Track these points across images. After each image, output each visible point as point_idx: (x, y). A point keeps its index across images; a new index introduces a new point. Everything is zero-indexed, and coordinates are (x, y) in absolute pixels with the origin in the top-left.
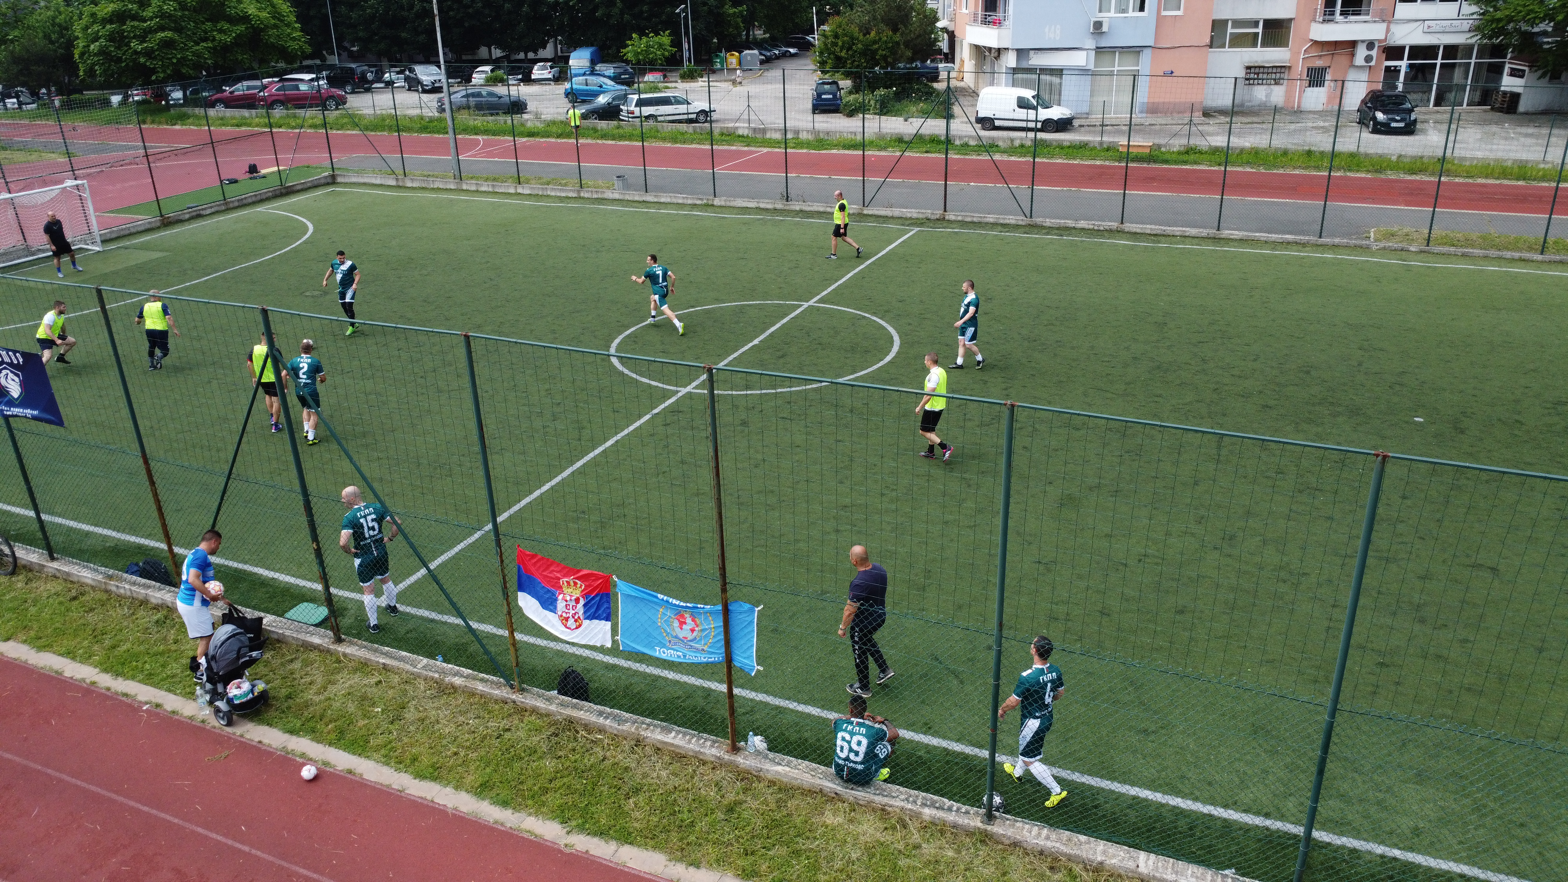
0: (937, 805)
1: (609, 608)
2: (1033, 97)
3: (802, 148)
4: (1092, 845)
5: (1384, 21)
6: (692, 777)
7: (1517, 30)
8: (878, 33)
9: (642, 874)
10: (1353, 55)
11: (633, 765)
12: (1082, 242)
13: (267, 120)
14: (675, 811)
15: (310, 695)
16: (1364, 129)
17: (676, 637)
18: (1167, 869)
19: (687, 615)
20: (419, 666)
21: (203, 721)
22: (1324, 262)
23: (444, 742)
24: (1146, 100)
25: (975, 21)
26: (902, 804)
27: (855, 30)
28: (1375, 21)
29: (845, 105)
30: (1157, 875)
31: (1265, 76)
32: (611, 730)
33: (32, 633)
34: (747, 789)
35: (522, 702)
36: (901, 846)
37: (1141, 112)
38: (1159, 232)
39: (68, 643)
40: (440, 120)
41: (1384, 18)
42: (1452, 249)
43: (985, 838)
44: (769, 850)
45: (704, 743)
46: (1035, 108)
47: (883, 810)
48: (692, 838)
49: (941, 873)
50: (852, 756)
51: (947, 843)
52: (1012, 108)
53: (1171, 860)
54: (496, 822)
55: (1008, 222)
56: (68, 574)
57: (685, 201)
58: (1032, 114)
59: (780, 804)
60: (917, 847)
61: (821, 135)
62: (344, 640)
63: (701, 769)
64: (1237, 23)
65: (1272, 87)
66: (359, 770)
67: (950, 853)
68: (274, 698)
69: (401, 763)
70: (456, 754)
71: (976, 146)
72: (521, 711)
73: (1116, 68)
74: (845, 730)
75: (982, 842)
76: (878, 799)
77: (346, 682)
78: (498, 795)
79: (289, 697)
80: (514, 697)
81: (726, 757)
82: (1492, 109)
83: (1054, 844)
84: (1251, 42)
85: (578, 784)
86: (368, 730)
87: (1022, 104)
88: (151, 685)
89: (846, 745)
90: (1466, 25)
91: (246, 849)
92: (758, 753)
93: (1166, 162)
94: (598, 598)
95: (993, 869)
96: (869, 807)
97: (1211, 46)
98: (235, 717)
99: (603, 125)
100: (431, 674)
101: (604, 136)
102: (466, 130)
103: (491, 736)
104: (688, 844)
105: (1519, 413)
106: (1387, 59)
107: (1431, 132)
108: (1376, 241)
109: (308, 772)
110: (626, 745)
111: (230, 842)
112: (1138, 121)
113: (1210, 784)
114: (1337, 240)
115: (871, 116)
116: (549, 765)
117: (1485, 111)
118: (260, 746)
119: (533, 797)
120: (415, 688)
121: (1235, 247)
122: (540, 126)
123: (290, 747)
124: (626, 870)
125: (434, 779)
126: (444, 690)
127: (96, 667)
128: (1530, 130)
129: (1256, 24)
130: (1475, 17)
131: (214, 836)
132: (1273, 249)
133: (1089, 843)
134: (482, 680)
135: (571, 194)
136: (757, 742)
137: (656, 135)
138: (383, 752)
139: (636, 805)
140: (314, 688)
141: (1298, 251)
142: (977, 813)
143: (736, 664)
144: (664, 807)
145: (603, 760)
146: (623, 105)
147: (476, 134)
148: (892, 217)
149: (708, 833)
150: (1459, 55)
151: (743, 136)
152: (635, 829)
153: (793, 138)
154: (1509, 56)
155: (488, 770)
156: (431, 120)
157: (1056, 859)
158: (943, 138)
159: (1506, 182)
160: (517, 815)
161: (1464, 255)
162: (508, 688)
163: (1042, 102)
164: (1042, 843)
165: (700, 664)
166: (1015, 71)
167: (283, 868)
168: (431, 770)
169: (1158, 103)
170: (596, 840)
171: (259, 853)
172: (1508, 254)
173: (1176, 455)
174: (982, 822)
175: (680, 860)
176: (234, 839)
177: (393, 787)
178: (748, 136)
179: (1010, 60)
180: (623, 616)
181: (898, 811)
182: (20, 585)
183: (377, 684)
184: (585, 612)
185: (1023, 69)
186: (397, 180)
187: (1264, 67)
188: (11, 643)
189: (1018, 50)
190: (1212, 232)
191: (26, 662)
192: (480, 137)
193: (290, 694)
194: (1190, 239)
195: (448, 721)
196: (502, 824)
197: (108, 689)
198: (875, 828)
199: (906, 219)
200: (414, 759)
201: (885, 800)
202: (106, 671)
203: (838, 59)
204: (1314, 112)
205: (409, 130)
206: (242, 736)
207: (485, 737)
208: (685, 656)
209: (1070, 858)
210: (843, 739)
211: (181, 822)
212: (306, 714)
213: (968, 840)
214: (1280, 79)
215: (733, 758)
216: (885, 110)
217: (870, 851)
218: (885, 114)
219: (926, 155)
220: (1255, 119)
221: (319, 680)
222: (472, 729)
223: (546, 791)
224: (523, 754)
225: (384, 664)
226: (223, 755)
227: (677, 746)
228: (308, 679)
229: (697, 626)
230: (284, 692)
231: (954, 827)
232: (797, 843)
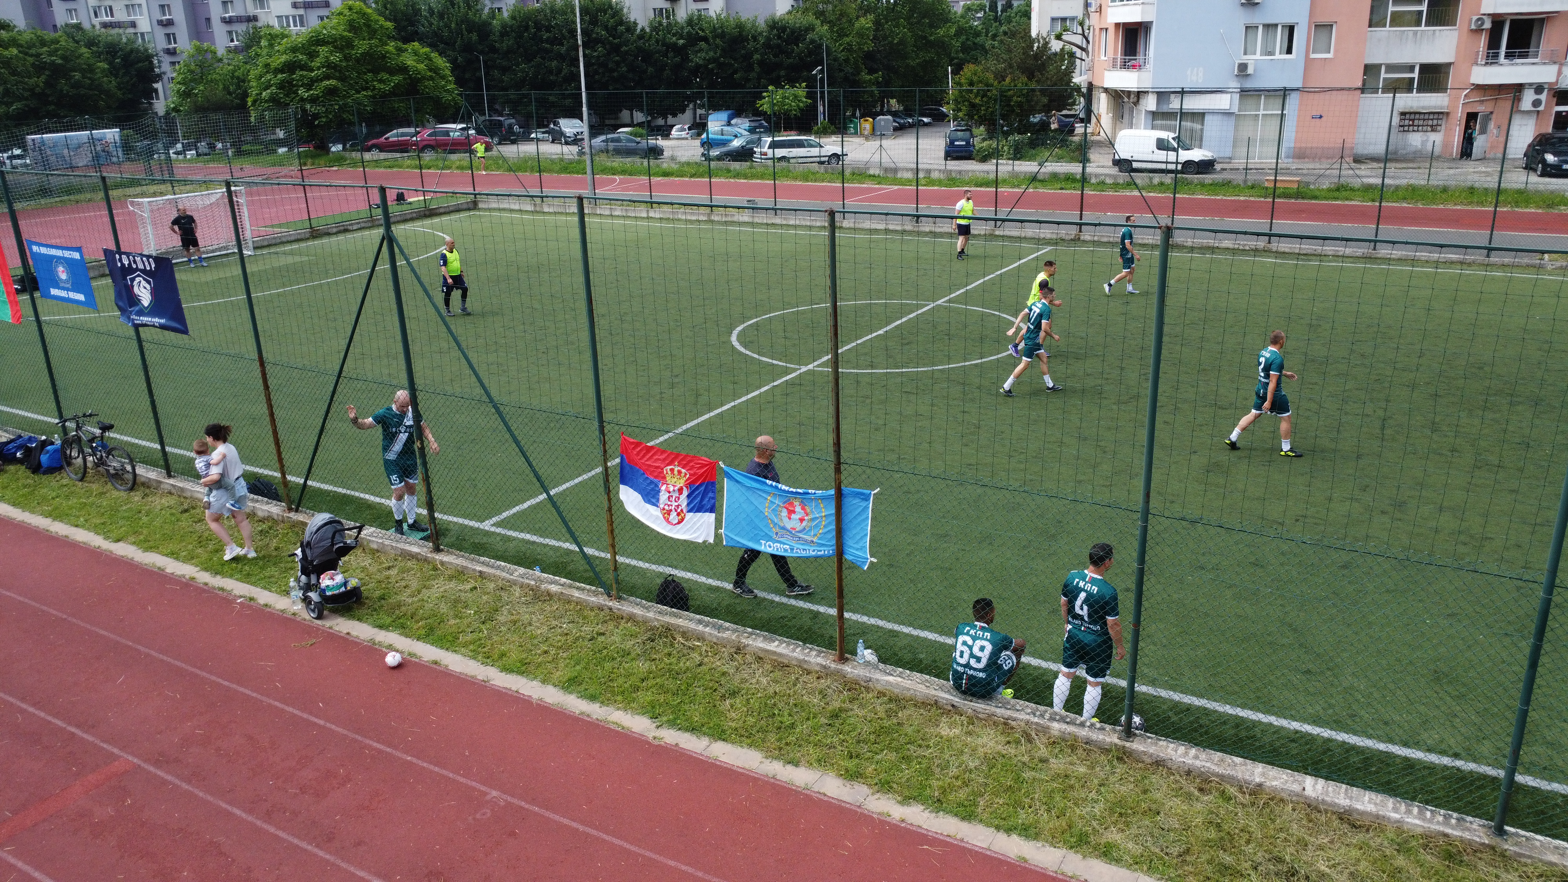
0: (1068, 720)
1: (713, 498)
2: (1173, 139)
3: (933, 185)
4: (1249, 767)
5: (1555, 63)
6: (795, 685)
8: (1013, 80)
9: (735, 768)
10: (1519, 99)
11: (732, 671)
12: (1225, 259)
13: (418, 162)
14: (774, 714)
15: (404, 597)
16: (1531, 173)
17: (784, 528)
18: (1339, 794)
19: (797, 503)
20: (516, 574)
21: (294, 614)
22: (1490, 279)
23: (536, 642)
24: (1292, 145)
25: (1114, 66)
26: (1028, 717)
27: (990, 76)
28: (1545, 63)
29: (978, 151)
30: (1328, 799)
31: (1421, 122)
32: (710, 638)
33: (142, 537)
34: (854, 699)
35: (619, 609)
36: (1026, 759)
37: (1287, 157)
38: (1309, 251)
39: (172, 547)
40: (579, 162)
41: (1555, 60)
43: (1123, 756)
44: (877, 754)
45: (809, 653)
46: (1175, 150)
47: (1005, 724)
48: (792, 739)
49: (1072, 787)
50: (973, 662)
51: (1078, 759)
52: (1150, 150)
53: (1344, 786)
54: (582, 713)
55: (1146, 242)
56: (182, 490)
57: (814, 224)
58: (1172, 156)
59: (889, 714)
60: (1044, 761)
61: (954, 175)
62: (442, 550)
63: (805, 678)
64: (1391, 68)
65: (1429, 134)
66: (444, 662)
67: (1082, 770)
68: (367, 598)
69: (488, 658)
70: (546, 652)
71: (1113, 184)
72: (617, 618)
73: (1261, 112)
74: (967, 634)
75: (1120, 759)
76: (1000, 711)
77: (440, 587)
78: (586, 690)
79: (382, 598)
80: (611, 604)
81: (833, 666)
83: (1204, 763)
84: (1407, 86)
85: (671, 685)
86: (459, 628)
87: (1162, 145)
88: (248, 583)
89: (965, 649)
91: (322, 722)
92: (868, 664)
93: (1315, 197)
94: (702, 488)
95: (1131, 786)
96: (990, 721)
97: (1363, 90)
98: (325, 612)
99: (736, 166)
100: (527, 581)
101: (737, 175)
102: (605, 171)
103: (583, 638)
104: (787, 744)
106: (1557, 104)
109: (392, 659)
110: (726, 652)
111: (305, 716)
112: (1284, 166)
113: (1386, 723)
114: (1507, 260)
115: (1005, 162)
116: (642, 666)
118: (348, 637)
119: (623, 693)
120: (510, 594)
121: (1393, 265)
122: (675, 167)
123: (377, 640)
124: (718, 763)
125: (521, 673)
126: (539, 596)
127: (197, 566)
129: (1411, 68)
131: (290, 709)
132: (1436, 267)
133: (1246, 765)
134: (578, 588)
135: (702, 218)
136: (868, 655)
137: (787, 174)
138: (471, 647)
139: (732, 706)
140: (409, 591)
141: (1463, 269)
142: (1115, 731)
143: (848, 557)
144: (763, 709)
145: (700, 665)
146: (757, 147)
147: (614, 174)
148: (1025, 238)
149: (809, 736)
151: (874, 176)
152: (730, 727)
153: (925, 178)
155: (578, 668)
156: (571, 162)
157: (1207, 781)
158: (1078, 177)
160: (604, 708)
162: (606, 597)
163: (1182, 143)
164: (1190, 762)
165: (807, 558)
166: (1154, 115)
167: (356, 741)
168: (519, 665)
169: (1306, 148)
170: (687, 735)
171: (333, 727)
173: (1335, 433)
174: (1119, 738)
175: (776, 758)
176: (311, 713)
177: (478, 677)
178: (879, 176)
179: (1150, 103)
180: (728, 507)
181: (1023, 724)
182: (136, 499)
183: (471, 590)
184: (688, 505)
185: (1163, 113)
186: (535, 205)
187: (1420, 113)
188: (121, 544)
189: (1158, 93)
190: (1368, 251)
191: (132, 559)
192: (617, 177)
193: (384, 595)
194: (1343, 259)
195: (542, 624)
196: (588, 716)
197: (206, 584)
198: (997, 742)
199: (1039, 239)
200: (503, 655)
201: (1009, 713)
202: (206, 569)
203: (973, 106)
205: (550, 171)
206: (331, 628)
207: (577, 639)
208: (792, 550)
209: (1222, 777)
210: (965, 643)
211: (259, 697)
212: (397, 612)
213: (1103, 757)
214: (1437, 125)
215: (840, 667)
216: (1018, 156)
217: (990, 761)
218: (1019, 159)
219: (1060, 191)
220: (1411, 165)
221: (414, 584)
222: (565, 631)
223: (637, 689)
224: (616, 655)
225: (480, 572)
226: (310, 643)
227: (780, 655)
228: (403, 583)
229: (807, 515)
230: (378, 593)
231: (1086, 743)
232: (908, 750)
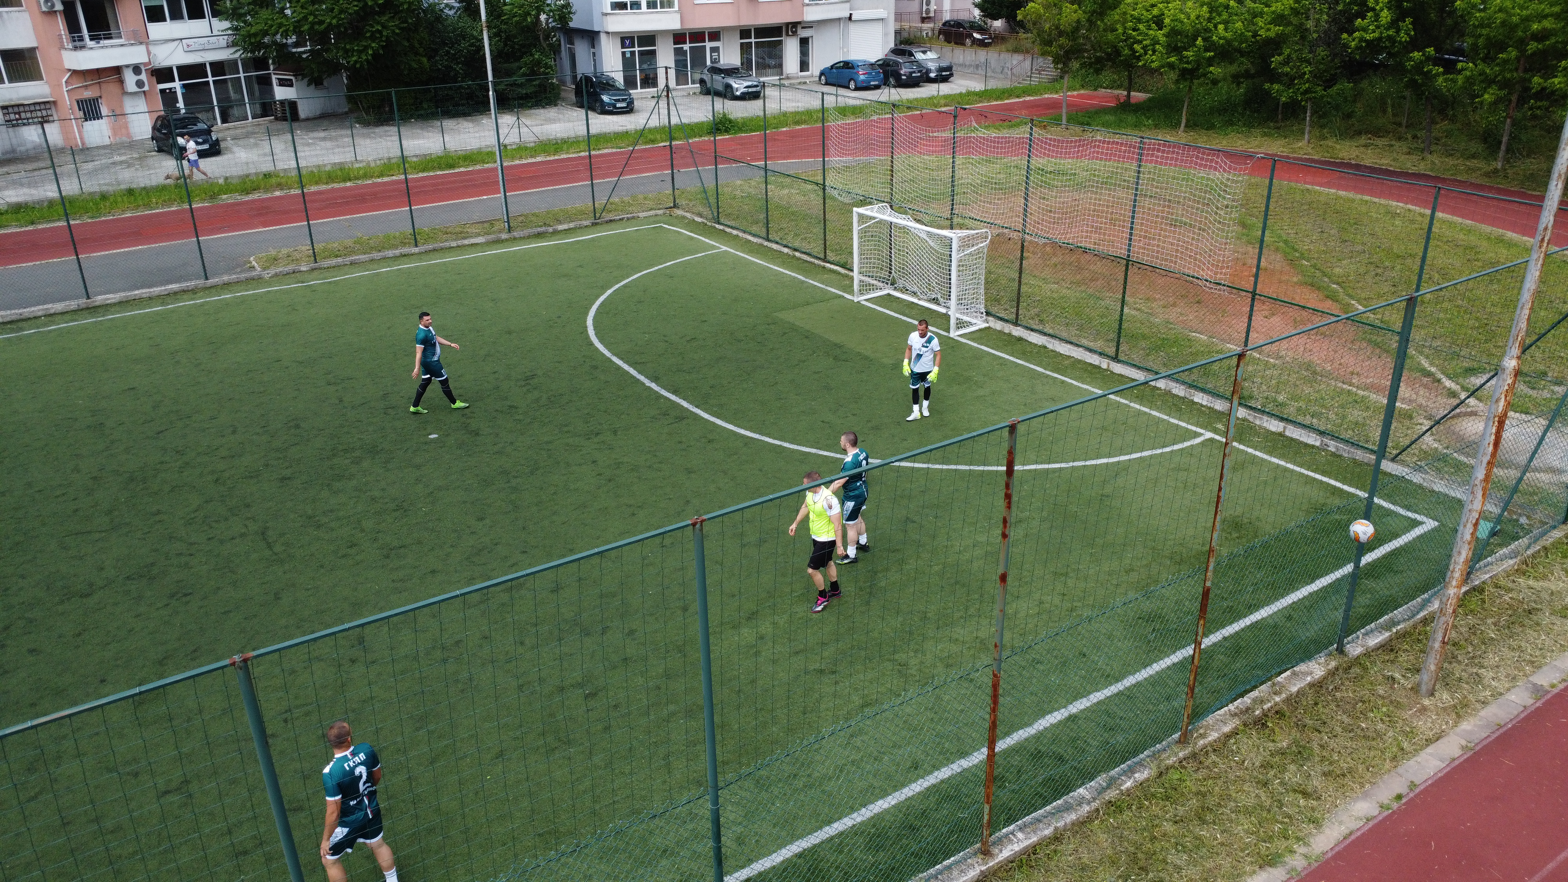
5: (141, 43)
7: (275, 43)
10: (121, 82)
22: (227, 304)
28: (132, 44)
31: (29, 115)
38: (14, 318)
41: (141, 40)
42: (340, 260)
65: (43, 126)
82: (277, 119)
90: (223, 41)
105: (506, 398)
107: (235, 149)
108: (264, 269)
114: (226, 278)
117: (271, 122)
121: (118, 312)
128: (322, 134)
130: (230, 32)
132: (162, 304)
141: (192, 299)
150: (227, 71)
154: (272, 67)
159: (336, 186)
161: (352, 263)
172: (390, 253)
187: (23, 105)
190: (83, 302)
194: (60, 317)
204: (104, 147)
214: (47, 116)
220: (40, 164)
